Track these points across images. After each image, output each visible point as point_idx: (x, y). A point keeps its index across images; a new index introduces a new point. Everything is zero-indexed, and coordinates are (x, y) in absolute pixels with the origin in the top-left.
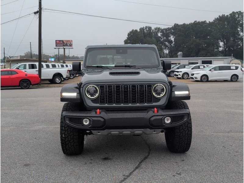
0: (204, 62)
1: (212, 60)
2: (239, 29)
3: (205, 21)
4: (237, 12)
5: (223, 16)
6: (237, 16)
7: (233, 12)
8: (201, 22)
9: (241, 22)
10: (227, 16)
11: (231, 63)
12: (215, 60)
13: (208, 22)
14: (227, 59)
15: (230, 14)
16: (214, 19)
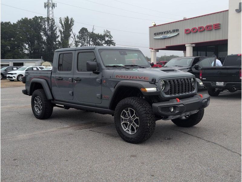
0: (16, 65)
1: (24, 62)
2: (41, 33)
3: (10, 22)
4: (39, 17)
5: (26, 19)
6: (40, 21)
7: (36, 17)
8: (5, 23)
9: (43, 27)
10: (30, 19)
11: (42, 65)
12: (26, 62)
13: (12, 24)
14: (38, 61)
15: (33, 18)
16: (17, 21)
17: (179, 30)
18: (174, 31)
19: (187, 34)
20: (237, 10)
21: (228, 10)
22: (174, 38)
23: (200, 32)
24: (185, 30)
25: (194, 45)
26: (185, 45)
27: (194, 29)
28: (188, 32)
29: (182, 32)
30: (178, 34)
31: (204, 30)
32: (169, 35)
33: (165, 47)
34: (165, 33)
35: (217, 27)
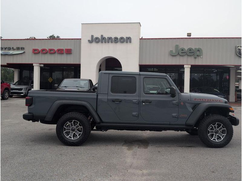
17: (25, 49)
18: (18, 49)
19: (35, 53)
20: (89, 41)
21: (81, 39)
22: (18, 56)
23: (50, 53)
24: (33, 49)
25: (42, 65)
26: (32, 64)
27: (43, 50)
28: (36, 52)
29: (29, 51)
30: (24, 52)
31: (55, 53)
32: (11, 52)
33: (6, 64)
34: (6, 49)
35: (69, 52)
